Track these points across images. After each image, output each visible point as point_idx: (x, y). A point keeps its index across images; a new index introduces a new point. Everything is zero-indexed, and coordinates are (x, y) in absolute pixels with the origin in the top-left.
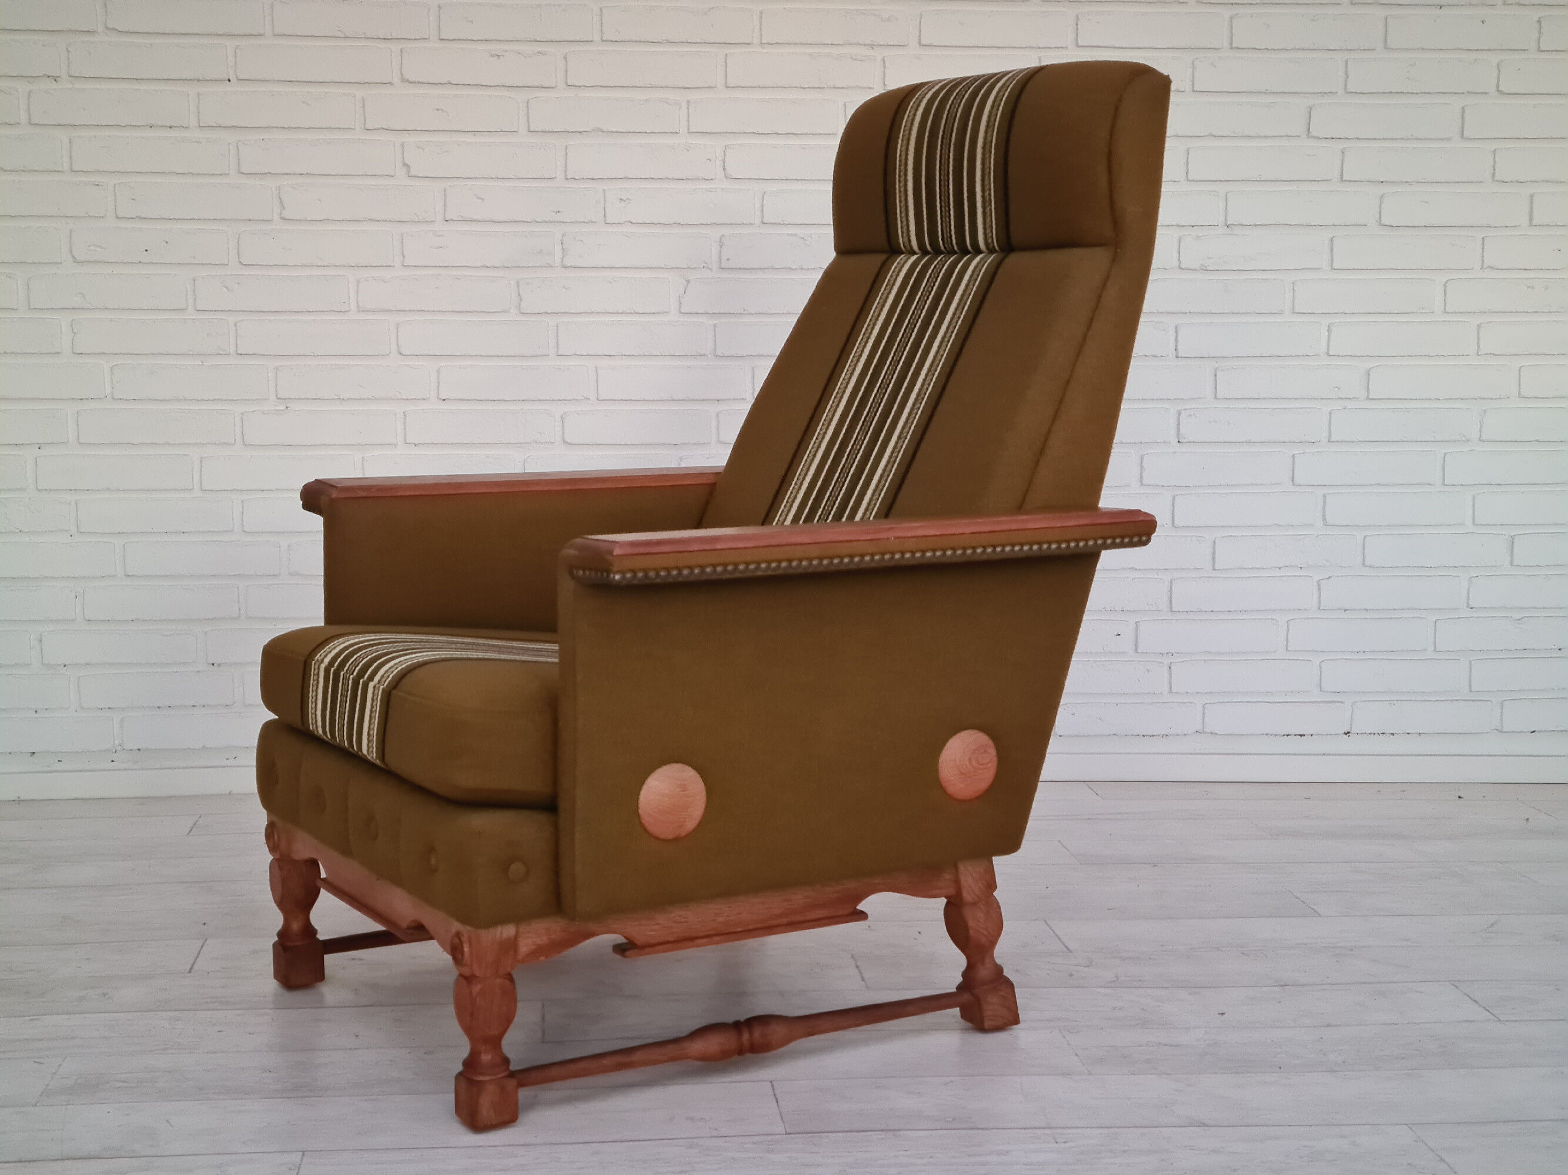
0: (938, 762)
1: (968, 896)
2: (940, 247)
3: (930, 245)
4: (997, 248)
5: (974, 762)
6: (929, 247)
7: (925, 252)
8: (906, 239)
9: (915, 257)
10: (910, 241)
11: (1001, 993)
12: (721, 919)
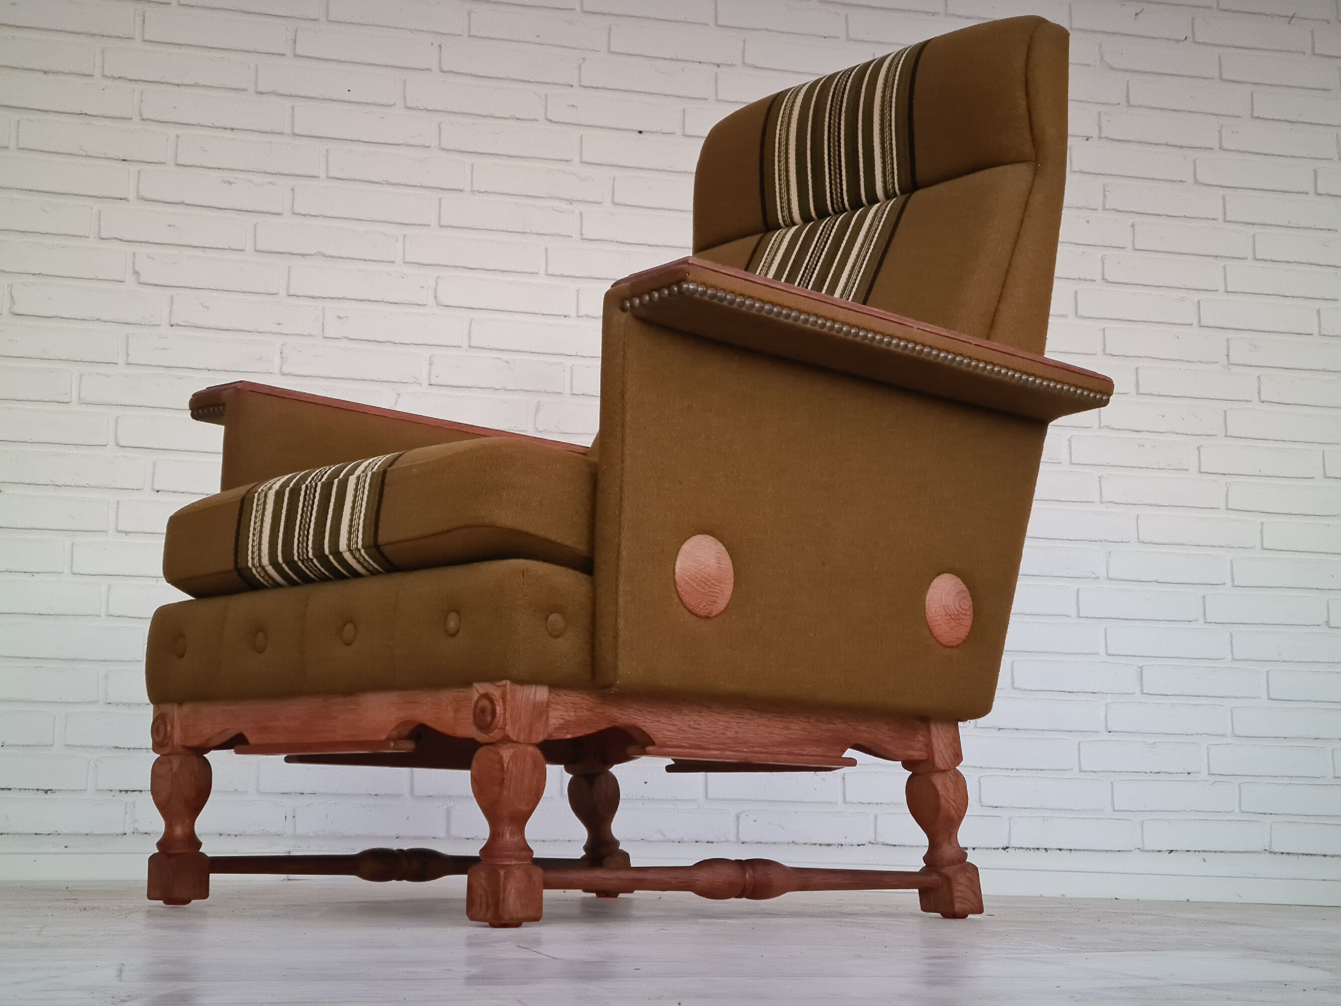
0: (924, 601)
1: (939, 763)
2: (828, 210)
3: (815, 209)
4: (898, 192)
5: (957, 606)
6: (813, 214)
7: (806, 219)
8: (786, 212)
9: (794, 228)
10: (790, 212)
11: (968, 875)
12: (729, 734)
